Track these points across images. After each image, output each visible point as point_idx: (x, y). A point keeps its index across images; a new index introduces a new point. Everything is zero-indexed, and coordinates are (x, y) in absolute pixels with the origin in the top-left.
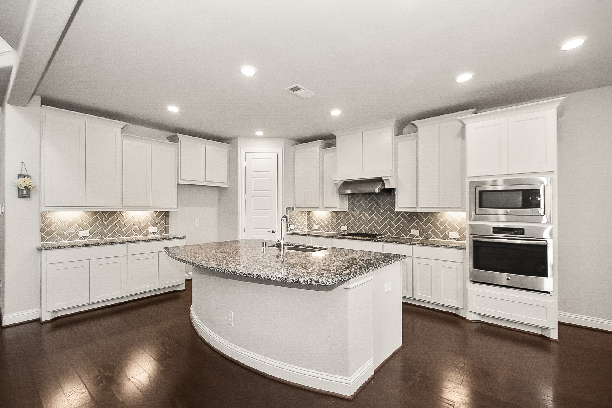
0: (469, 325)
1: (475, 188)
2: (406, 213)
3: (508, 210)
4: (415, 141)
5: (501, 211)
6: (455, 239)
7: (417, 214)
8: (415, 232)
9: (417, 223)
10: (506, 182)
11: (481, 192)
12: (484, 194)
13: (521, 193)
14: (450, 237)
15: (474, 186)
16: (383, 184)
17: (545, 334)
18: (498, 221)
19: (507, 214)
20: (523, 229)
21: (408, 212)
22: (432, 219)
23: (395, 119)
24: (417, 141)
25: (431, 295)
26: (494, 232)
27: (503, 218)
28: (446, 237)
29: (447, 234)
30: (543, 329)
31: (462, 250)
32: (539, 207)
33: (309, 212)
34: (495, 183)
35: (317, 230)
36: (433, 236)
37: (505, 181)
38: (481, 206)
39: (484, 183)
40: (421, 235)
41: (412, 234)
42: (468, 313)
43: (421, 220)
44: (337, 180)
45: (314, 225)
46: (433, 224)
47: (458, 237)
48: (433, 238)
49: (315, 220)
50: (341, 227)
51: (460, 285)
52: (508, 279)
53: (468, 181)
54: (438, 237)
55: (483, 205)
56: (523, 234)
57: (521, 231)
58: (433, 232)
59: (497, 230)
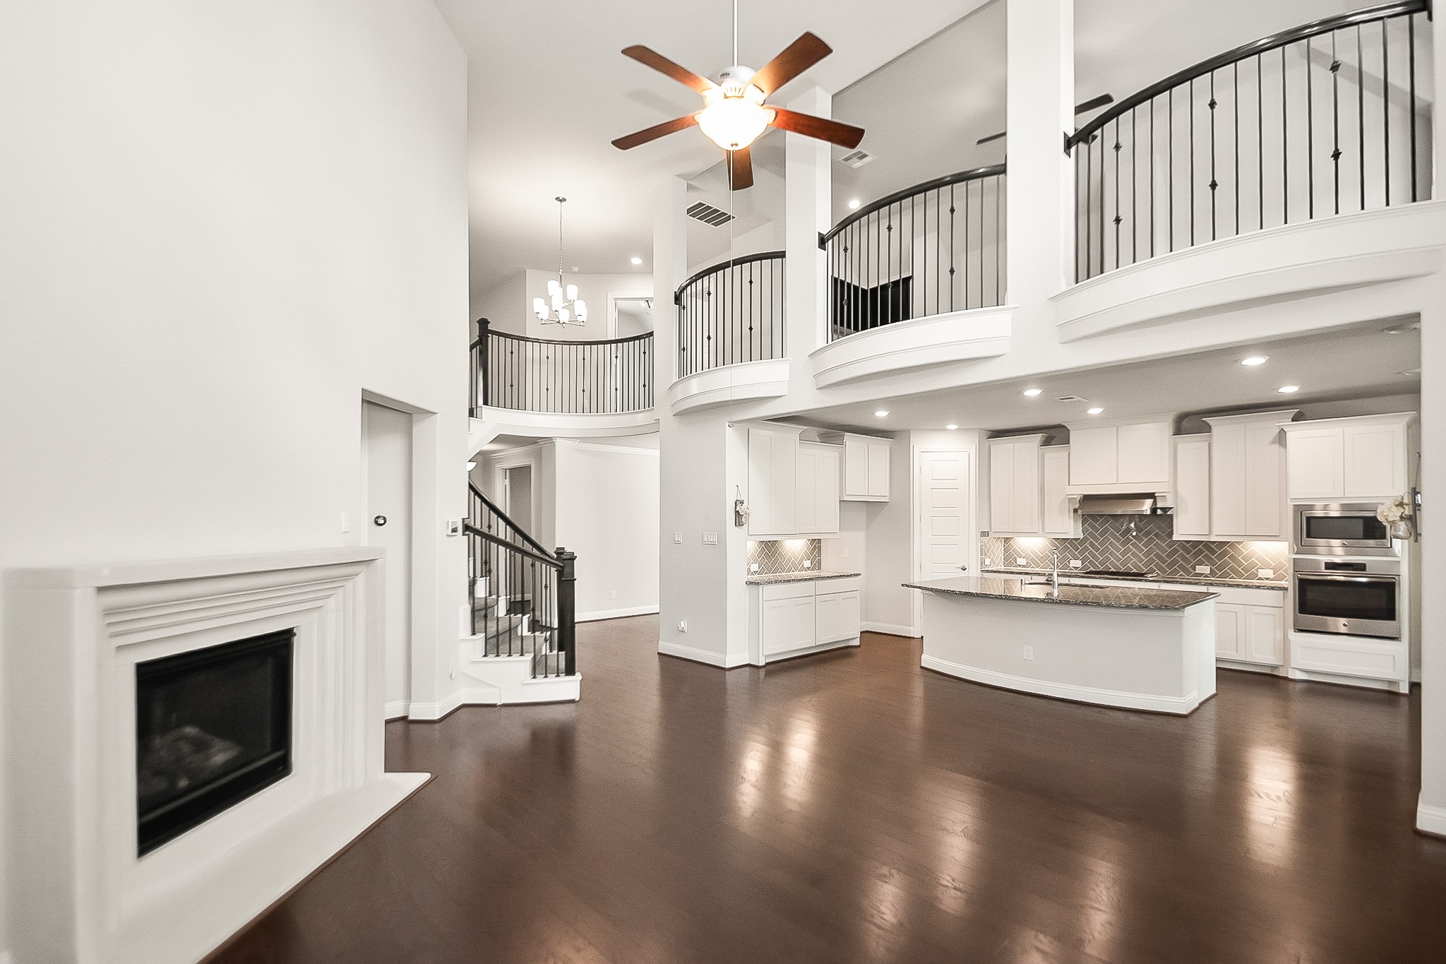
0: (1291, 685)
1: (1301, 512)
2: (1188, 542)
3: (1344, 541)
4: (1206, 444)
5: (1336, 543)
6: (1267, 579)
7: (1207, 545)
8: (1204, 569)
9: (1206, 557)
10: (1344, 507)
11: (1309, 519)
12: (1312, 520)
13: (1361, 521)
14: (1260, 576)
15: (1299, 510)
16: (1155, 503)
17: (1393, 689)
18: (1331, 554)
19: (1344, 545)
20: (1365, 565)
21: (1189, 541)
22: (1231, 551)
23: (1174, 413)
24: (1209, 443)
25: (1237, 651)
26: (1326, 568)
27: (1339, 551)
28: (1255, 576)
29: (1256, 572)
30: (1391, 682)
31: (1282, 592)
32: (1385, 538)
33: (1007, 540)
34: (1326, 507)
35: (1024, 566)
36: (1233, 575)
37: (1342, 505)
38: (1308, 536)
39: (1311, 507)
40: (1212, 573)
41: (1197, 572)
42: (1290, 670)
43: (1213, 552)
44: (1075, 495)
45: (1018, 559)
46: (1232, 557)
47: (1272, 576)
48: (1232, 578)
49: (1020, 551)
50: (1069, 562)
51: (1279, 635)
52: (1344, 625)
53: (1291, 504)
54: (1240, 576)
55: (1312, 535)
56: (1364, 570)
57: (1361, 567)
58: (1232, 569)
59: (1330, 566)
